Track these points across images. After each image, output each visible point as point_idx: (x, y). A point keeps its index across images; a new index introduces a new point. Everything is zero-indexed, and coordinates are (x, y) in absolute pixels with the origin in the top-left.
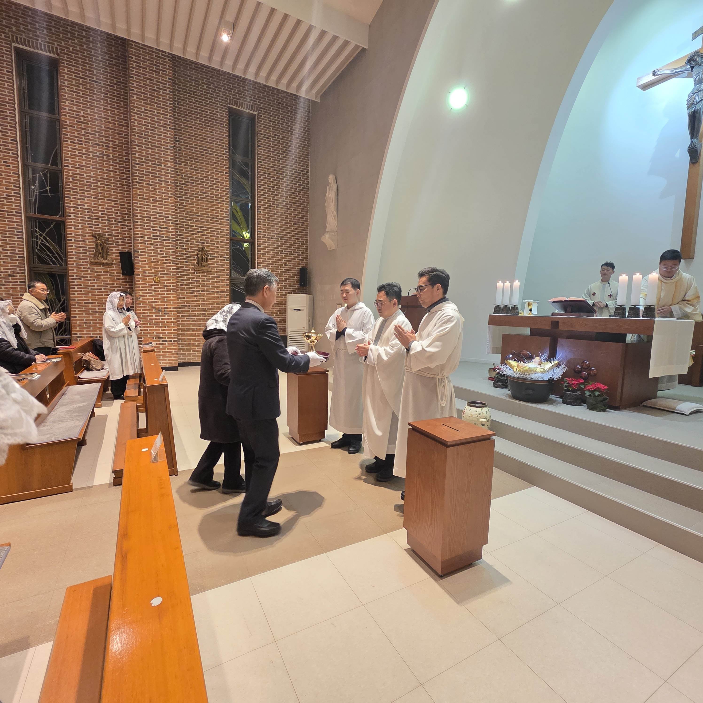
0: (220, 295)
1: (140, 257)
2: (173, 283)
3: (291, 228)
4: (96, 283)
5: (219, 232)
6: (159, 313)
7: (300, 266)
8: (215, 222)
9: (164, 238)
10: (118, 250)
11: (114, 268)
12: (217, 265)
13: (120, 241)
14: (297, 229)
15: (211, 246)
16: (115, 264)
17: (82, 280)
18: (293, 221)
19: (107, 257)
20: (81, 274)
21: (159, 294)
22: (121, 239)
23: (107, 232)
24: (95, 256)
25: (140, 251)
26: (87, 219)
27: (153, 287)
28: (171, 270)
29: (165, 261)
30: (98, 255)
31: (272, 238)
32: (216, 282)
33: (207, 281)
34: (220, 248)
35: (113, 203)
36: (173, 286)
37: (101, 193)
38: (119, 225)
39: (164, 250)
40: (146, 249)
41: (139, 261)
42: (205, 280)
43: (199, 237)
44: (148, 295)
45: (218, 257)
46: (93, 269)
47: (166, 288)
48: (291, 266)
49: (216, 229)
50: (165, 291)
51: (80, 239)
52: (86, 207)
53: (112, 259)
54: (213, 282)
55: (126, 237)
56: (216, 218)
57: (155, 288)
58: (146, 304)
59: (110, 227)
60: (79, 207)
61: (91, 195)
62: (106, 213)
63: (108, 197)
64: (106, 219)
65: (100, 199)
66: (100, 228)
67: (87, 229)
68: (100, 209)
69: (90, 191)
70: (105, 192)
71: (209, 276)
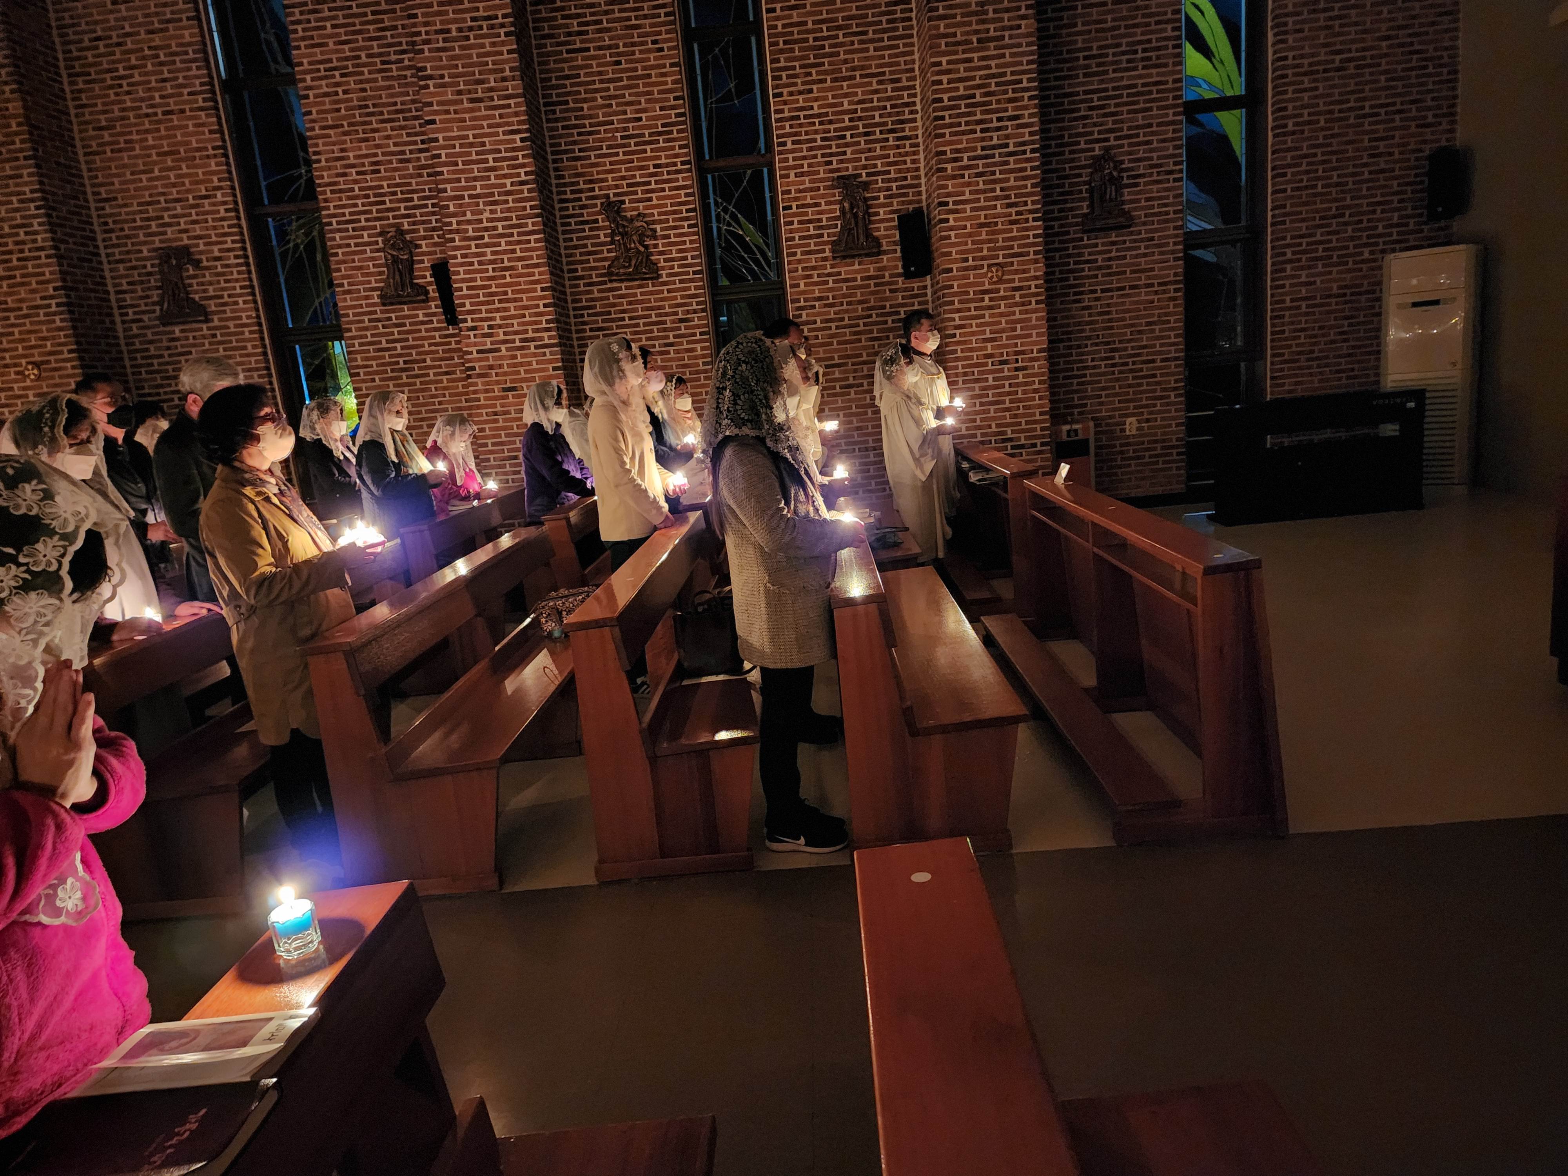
0: (1156, 293)
1: (950, 217)
2: (1036, 278)
6: (1002, 371)
7: (1428, 147)
8: (1140, 65)
9: (1011, 148)
10: (891, 212)
11: (886, 263)
12: (1147, 200)
13: (894, 185)
15: (1130, 145)
16: (889, 252)
17: (817, 309)
20: (814, 292)
21: (1001, 315)
22: (896, 180)
23: (865, 167)
24: (840, 239)
25: (951, 200)
26: (819, 143)
27: (987, 297)
28: (1031, 240)
29: (1014, 217)
30: (848, 235)
32: (1145, 255)
33: (1118, 258)
35: (874, 80)
36: (1037, 287)
37: (846, 61)
39: (1012, 183)
40: (967, 190)
41: (951, 229)
42: (1113, 254)
43: (1095, 125)
44: (974, 322)
45: (1151, 175)
46: (839, 274)
47: (1017, 294)
48: (1392, 154)
49: (1144, 85)
50: (1016, 305)
51: (809, 201)
52: (816, 111)
53: (878, 238)
54: (1136, 256)
55: (908, 170)
57: (991, 299)
58: (971, 350)
59: (870, 150)
60: (802, 114)
61: (826, 72)
62: (859, 114)
63: (862, 68)
64: (861, 130)
65: (844, 79)
66: (849, 161)
67: (821, 169)
68: (846, 106)
69: (823, 64)
70: (855, 56)
71: (1124, 242)
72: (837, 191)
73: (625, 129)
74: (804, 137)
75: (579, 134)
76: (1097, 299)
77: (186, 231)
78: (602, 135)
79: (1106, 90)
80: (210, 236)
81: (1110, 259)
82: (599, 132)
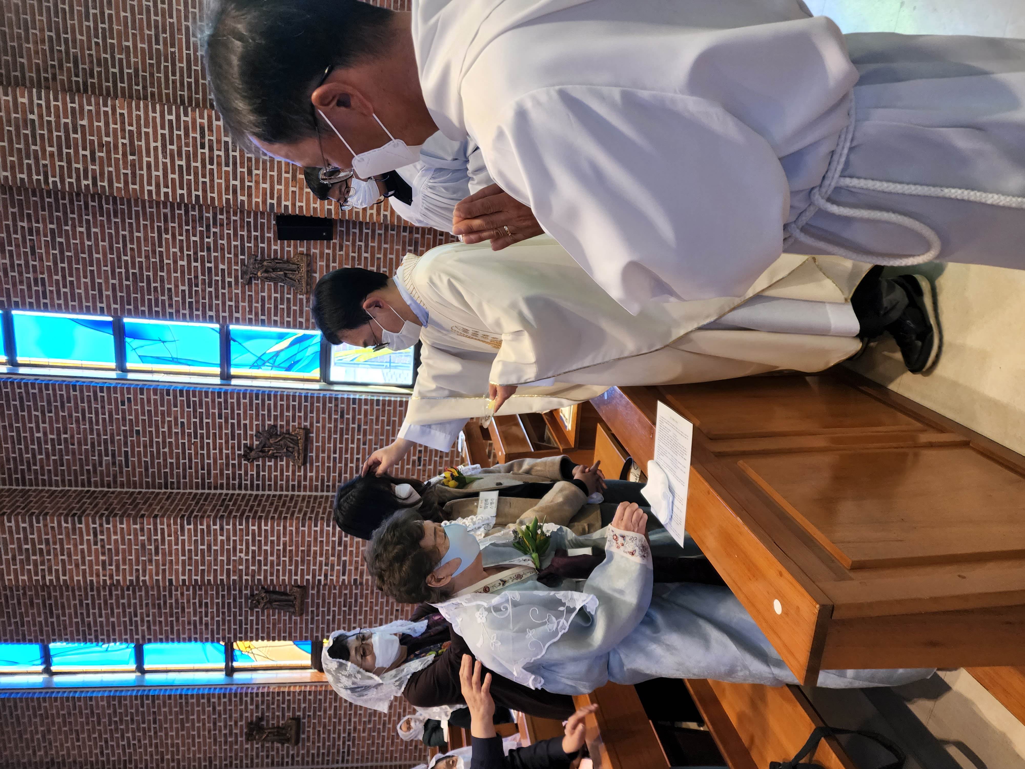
1: (283, 203)
10: (275, 241)
11: (317, 251)
13: (253, 233)
16: (308, 249)
19: (294, 264)
22: (249, 231)
23: (236, 256)
24: (293, 286)
25: (269, 201)
26: (212, 289)
30: (291, 279)
35: (164, 236)
37: (147, 257)
38: (217, 230)
40: (262, 185)
41: (294, 205)
51: (259, 305)
52: (186, 288)
53: (296, 253)
55: (242, 219)
59: (222, 249)
60: (188, 300)
61: (155, 275)
62: (191, 253)
63: (153, 244)
64: (205, 253)
65: (162, 261)
66: (230, 268)
67: (235, 291)
68: (185, 263)
69: (148, 276)
70: (143, 248)
72: (254, 282)
73: (189, 435)
74: (207, 301)
75: (190, 468)
77: (236, 723)
78: (193, 451)
80: (241, 710)
82: (190, 454)
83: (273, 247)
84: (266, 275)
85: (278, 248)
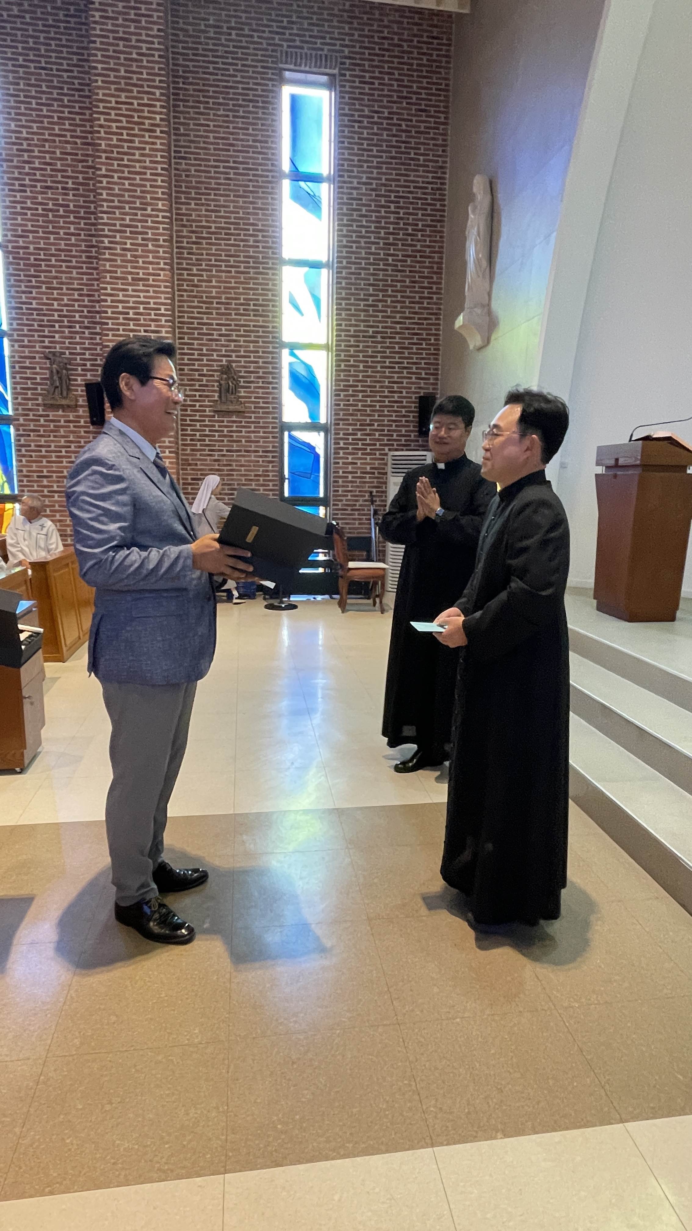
0: (261, 457)
3: (405, 312)
4: (52, 441)
5: (258, 332)
7: (422, 391)
8: (252, 313)
10: (85, 380)
11: (80, 413)
12: (255, 398)
14: (416, 313)
15: (245, 362)
16: (82, 406)
17: (32, 438)
18: (408, 297)
20: (29, 425)
22: (89, 360)
23: (68, 348)
26: (36, 327)
31: (364, 337)
32: (254, 432)
33: (237, 431)
34: (261, 364)
35: (76, 293)
37: (56, 278)
38: (87, 334)
42: (234, 429)
43: (223, 346)
45: (258, 382)
46: (48, 416)
48: (401, 392)
49: (254, 326)
52: (34, 306)
54: (249, 432)
56: (254, 305)
59: (71, 338)
60: (24, 306)
61: (42, 282)
62: (65, 313)
63: (68, 284)
64: (66, 324)
65: (55, 289)
66: (57, 342)
67: (37, 345)
68: (56, 307)
69: (40, 276)
70: (63, 275)
71: (241, 422)
72: (48, 361)
74: (25, 322)
76: (224, 456)
79: (230, 325)
81: (231, 431)
83: (79, 378)
84: (55, 371)
85: (79, 382)
